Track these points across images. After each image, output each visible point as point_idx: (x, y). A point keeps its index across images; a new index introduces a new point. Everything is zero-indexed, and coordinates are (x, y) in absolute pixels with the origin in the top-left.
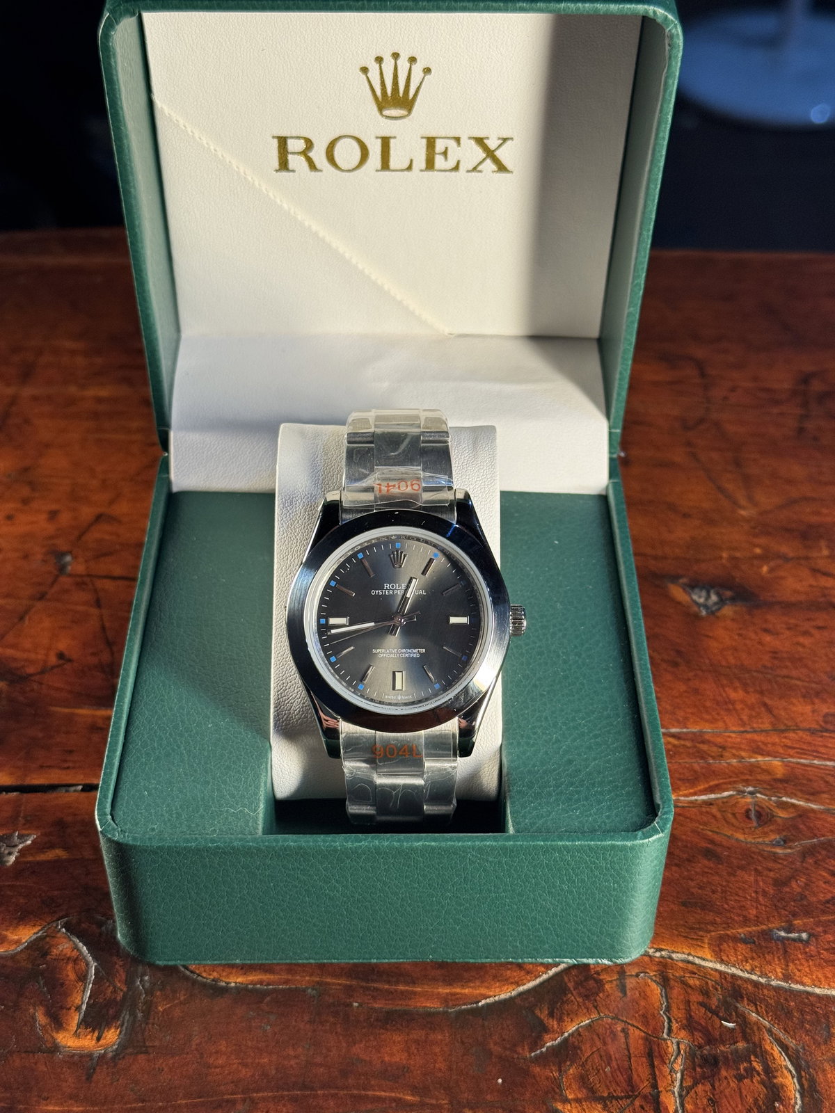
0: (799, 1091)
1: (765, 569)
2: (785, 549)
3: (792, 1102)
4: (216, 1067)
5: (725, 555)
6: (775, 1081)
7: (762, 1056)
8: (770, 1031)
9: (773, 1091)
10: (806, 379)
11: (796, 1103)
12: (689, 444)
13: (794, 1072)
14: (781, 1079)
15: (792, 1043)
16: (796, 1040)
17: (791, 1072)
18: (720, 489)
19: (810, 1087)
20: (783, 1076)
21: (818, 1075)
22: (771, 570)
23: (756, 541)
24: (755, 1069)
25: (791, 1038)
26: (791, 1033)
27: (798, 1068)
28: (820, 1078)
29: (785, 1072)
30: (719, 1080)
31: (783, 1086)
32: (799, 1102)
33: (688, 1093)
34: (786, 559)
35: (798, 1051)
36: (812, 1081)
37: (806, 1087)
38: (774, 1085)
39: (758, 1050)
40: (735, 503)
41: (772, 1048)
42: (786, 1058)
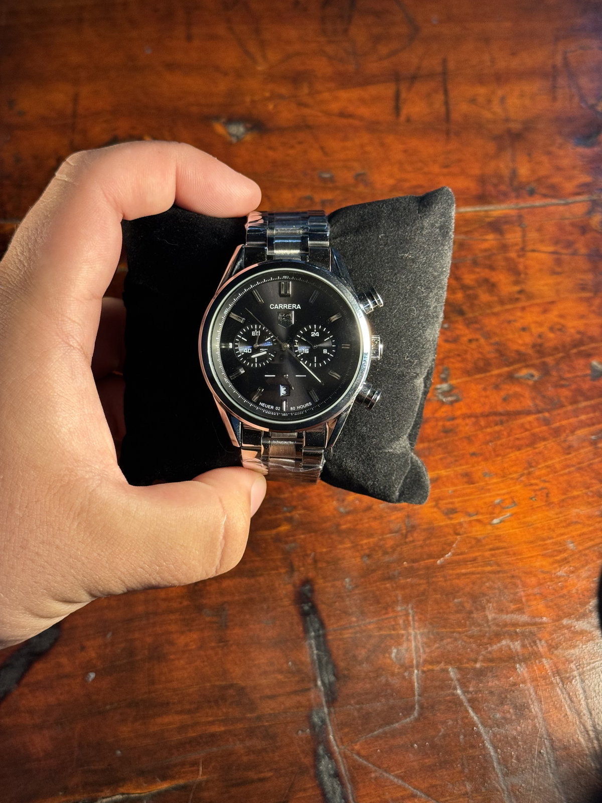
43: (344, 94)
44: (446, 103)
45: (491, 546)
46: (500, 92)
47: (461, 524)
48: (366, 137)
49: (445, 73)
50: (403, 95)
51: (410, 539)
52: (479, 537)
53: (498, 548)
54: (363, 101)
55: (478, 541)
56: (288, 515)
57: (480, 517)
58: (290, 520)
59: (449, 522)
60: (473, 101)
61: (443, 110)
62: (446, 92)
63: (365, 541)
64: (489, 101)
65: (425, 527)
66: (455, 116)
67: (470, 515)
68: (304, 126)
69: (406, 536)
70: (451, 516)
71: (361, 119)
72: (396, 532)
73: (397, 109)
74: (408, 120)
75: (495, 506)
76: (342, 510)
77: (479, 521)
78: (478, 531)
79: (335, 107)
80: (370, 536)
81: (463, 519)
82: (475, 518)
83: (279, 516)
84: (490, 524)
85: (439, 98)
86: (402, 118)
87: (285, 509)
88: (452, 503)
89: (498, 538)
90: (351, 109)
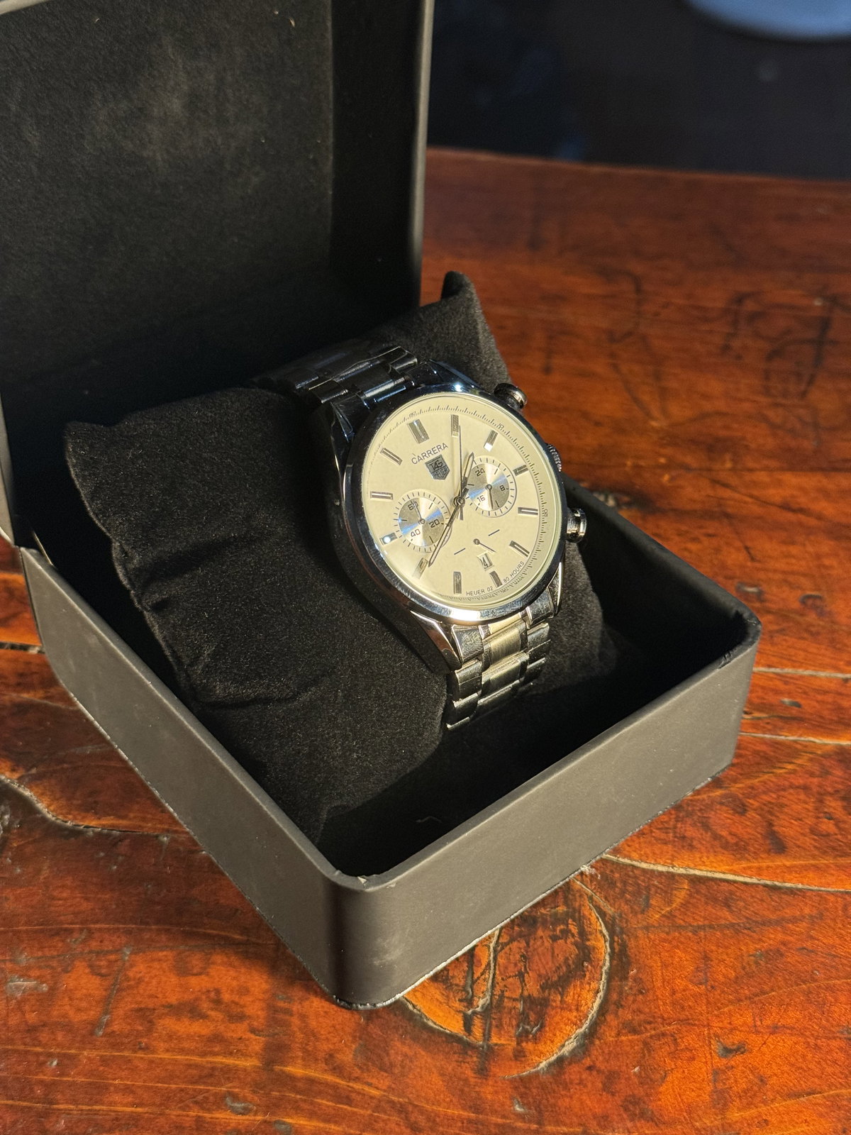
0: (609, 954)
1: (666, 477)
2: (689, 460)
3: (601, 963)
4: (60, 899)
5: (629, 463)
6: (588, 943)
7: (580, 920)
8: (591, 898)
9: (584, 952)
10: (740, 299)
11: (604, 964)
12: (612, 355)
13: (607, 937)
14: (594, 942)
15: (610, 910)
16: (615, 908)
17: (604, 936)
18: (636, 400)
19: (620, 951)
20: (597, 939)
21: (630, 940)
22: (672, 479)
23: (663, 451)
24: (570, 931)
25: (611, 905)
26: (612, 901)
27: (612, 933)
28: (632, 943)
29: (599, 936)
30: (535, 939)
31: (594, 948)
32: (608, 964)
33: (502, 949)
34: (687, 468)
35: (614, 918)
36: (624, 946)
37: (616, 951)
38: (586, 947)
39: (577, 914)
40: (649, 415)
41: (590, 914)
42: (602, 923)
68: (719, 514)
90: (803, 501)
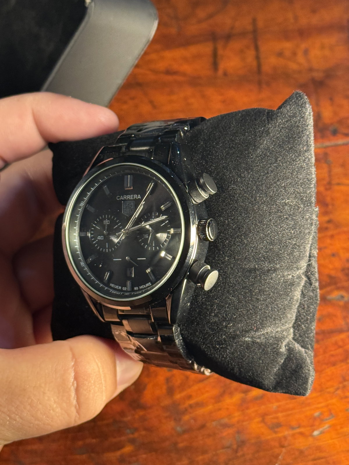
43: (169, 54)
44: (258, 58)
45: (313, 457)
46: (303, 46)
47: (285, 438)
48: (188, 91)
49: (255, 32)
50: (220, 52)
51: (240, 454)
52: (302, 448)
53: (320, 458)
54: (185, 59)
55: (301, 452)
56: (131, 436)
57: (302, 430)
58: (132, 441)
59: (274, 436)
60: (280, 54)
61: (255, 64)
62: (257, 48)
63: (201, 458)
64: (294, 54)
65: (253, 441)
66: (266, 68)
67: (293, 428)
69: (236, 451)
70: (276, 430)
71: (184, 74)
72: (228, 447)
73: (215, 65)
74: (225, 74)
75: (315, 419)
76: (179, 429)
77: (302, 434)
78: (301, 443)
79: (161, 66)
80: (204, 452)
81: (287, 433)
82: (298, 430)
83: (123, 438)
84: (311, 435)
85: (251, 54)
86: (220, 72)
87: (128, 431)
88: (277, 418)
89: (319, 449)
